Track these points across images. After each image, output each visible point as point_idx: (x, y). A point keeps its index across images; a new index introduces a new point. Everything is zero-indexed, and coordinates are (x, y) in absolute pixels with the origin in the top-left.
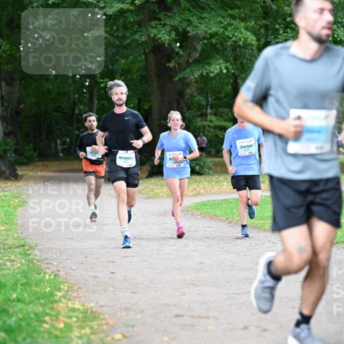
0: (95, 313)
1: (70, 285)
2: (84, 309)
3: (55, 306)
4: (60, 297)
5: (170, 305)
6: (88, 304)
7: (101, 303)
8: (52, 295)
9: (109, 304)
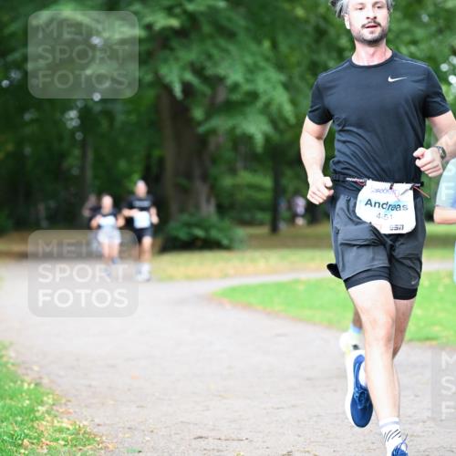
0: (90, 434)
1: (55, 397)
2: (75, 429)
3: (35, 425)
4: (43, 413)
5: (189, 423)
6: (81, 422)
7: (97, 421)
8: (32, 410)
9: (107, 422)
